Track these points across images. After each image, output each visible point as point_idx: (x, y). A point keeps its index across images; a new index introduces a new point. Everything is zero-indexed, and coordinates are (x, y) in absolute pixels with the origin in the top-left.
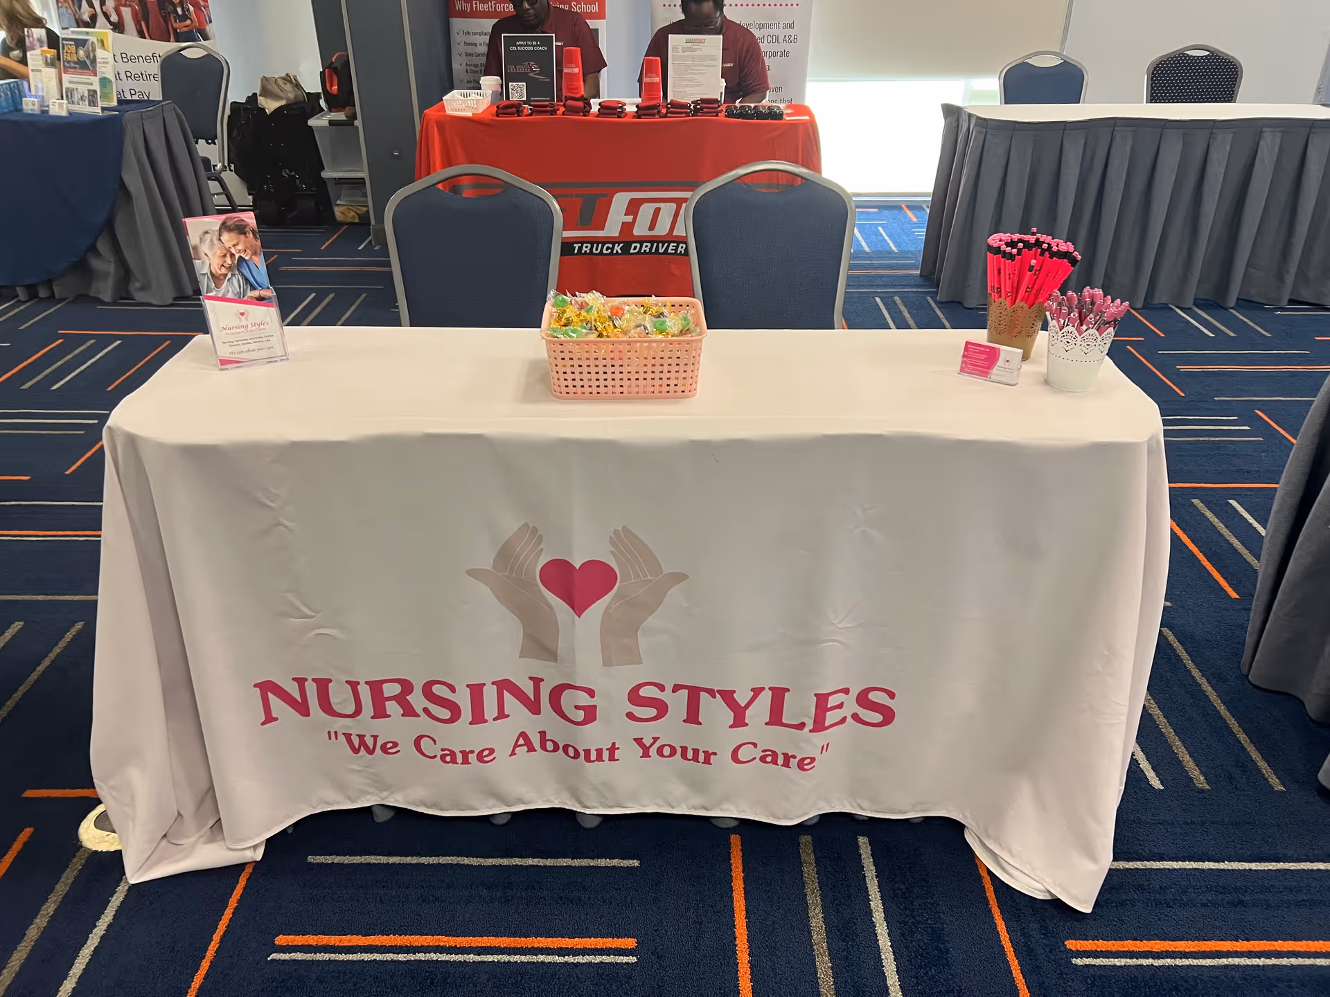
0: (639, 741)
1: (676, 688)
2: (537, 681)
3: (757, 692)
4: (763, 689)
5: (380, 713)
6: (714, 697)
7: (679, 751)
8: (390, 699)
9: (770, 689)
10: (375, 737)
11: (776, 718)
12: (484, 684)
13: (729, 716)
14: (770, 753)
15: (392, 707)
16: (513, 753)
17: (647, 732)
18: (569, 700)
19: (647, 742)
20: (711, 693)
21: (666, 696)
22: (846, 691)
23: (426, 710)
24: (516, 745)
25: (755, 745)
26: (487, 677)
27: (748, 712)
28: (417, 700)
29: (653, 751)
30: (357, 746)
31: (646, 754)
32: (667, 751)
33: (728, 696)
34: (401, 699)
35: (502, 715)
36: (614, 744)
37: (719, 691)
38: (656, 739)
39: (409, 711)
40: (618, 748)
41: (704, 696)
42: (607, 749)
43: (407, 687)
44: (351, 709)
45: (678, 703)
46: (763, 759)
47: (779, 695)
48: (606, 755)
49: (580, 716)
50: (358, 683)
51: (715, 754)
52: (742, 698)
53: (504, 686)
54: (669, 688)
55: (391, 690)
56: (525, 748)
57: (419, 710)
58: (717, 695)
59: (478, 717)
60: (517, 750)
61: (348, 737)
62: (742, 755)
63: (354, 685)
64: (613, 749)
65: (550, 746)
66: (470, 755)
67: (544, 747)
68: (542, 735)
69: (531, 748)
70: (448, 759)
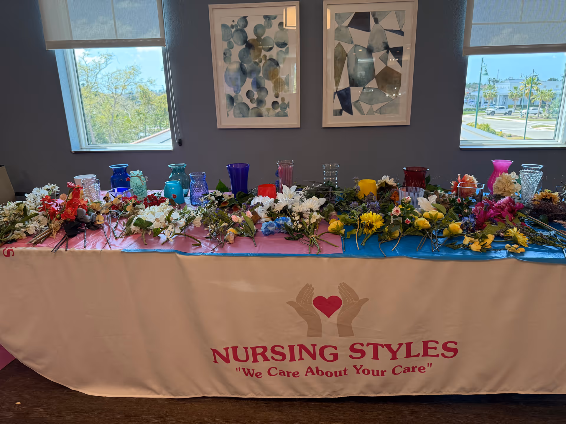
0: (355, 367)
1: (368, 344)
2: (314, 346)
3: (400, 345)
4: (402, 344)
5: (255, 360)
6: (383, 347)
7: (371, 372)
8: (259, 354)
9: (405, 344)
10: (253, 370)
11: (408, 355)
12: (294, 345)
13: (390, 355)
14: (407, 368)
15: (260, 358)
16: (306, 375)
17: (358, 363)
18: (327, 352)
19: (358, 367)
20: (382, 346)
21: (365, 348)
22: (437, 342)
23: (272, 358)
24: (307, 372)
25: (401, 367)
26: (295, 343)
27: (397, 353)
28: (269, 354)
29: (361, 371)
30: (247, 373)
31: (358, 372)
32: (366, 372)
33: (389, 347)
34: (263, 354)
35: (301, 358)
36: (345, 368)
37: (385, 345)
38: (362, 366)
39: (266, 359)
40: (347, 370)
41: (379, 347)
42: (343, 371)
43: (265, 349)
44: (245, 359)
45: (369, 351)
46: (404, 372)
47: (409, 345)
48: (343, 373)
49: (332, 358)
50: (248, 348)
51: (385, 371)
52: (395, 348)
53: (302, 347)
54: (365, 345)
55: (259, 351)
56: (311, 373)
57: (269, 358)
58: (385, 347)
59: (292, 359)
60: (308, 374)
61: (244, 369)
62: (396, 371)
63: (246, 349)
64: (345, 371)
65: (320, 373)
66: (290, 373)
67: (318, 373)
68: (317, 368)
69: (313, 374)
70: (282, 374)
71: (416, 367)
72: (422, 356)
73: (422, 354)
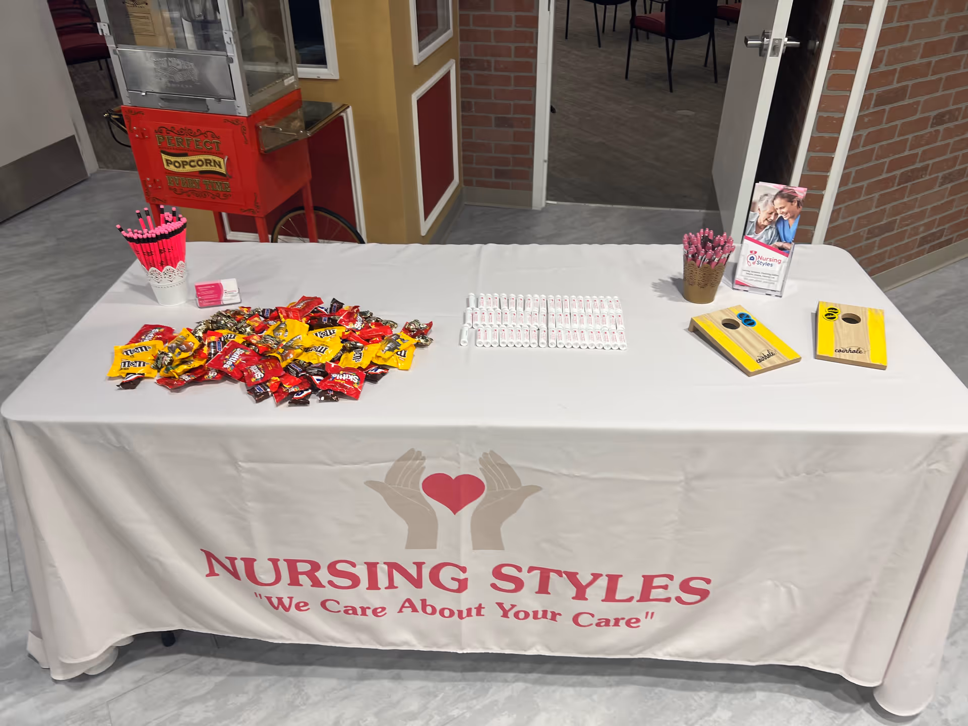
0: (500, 605)
1: (531, 569)
2: (419, 565)
3: (596, 576)
4: (601, 575)
5: (294, 582)
6: (561, 576)
7: (531, 614)
8: (302, 573)
9: (607, 576)
10: (291, 598)
11: (610, 595)
12: (378, 563)
13: (573, 591)
14: (604, 620)
15: (303, 579)
16: (400, 611)
17: (508, 599)
18: (445, 576)
19: (507, 607)
20: (559, 573)
21: (523, 575)
22: (671, 577)
23: (331, 583)
24: (403, 606)
25: (593, 615)
26: (380, 557)
27: (588, 591)
28: (323, 575)
29: (511, 614)
30: (276, 606)
31: (505, 615)
32: (522, 615)
33: (572, 577)
34: (311, 575)
35: (391, 586)
36: (480, 605)
37: (566, 573)
38: (513, 606)
39: (316, 583)
40: (484, 608)
41: (553, 575)
42: (475, 608)
43: (315, 566)
44: (271, 578)
45: (532, 581)
46: (598, 625)
47: (613, 580)
48: (474, 612)
49: (455, 586)
50: (278, 560)
51: (560, 614)
52: (584, 579)
53: (393, 566)
54: (525, 569)
55: (303, 567)
56: (410, 609)
57: (324, 582)
58: (564, 575)
59: (373, 585)
60: (404, 610)
61: (269, 599)
62: (582, 620)
63: (275, 562)
64: (479, 609)
65: (429, 610)
66: (367, 610)
67: (424, 610)
68: (424, 602)
69: (415, 610)
70: (350, 612)
71: (623, 619)
72: (638, 601)
73: (637, 597)
